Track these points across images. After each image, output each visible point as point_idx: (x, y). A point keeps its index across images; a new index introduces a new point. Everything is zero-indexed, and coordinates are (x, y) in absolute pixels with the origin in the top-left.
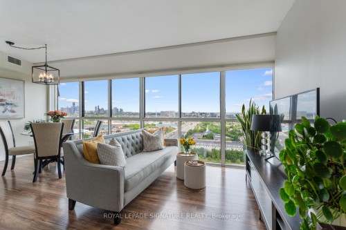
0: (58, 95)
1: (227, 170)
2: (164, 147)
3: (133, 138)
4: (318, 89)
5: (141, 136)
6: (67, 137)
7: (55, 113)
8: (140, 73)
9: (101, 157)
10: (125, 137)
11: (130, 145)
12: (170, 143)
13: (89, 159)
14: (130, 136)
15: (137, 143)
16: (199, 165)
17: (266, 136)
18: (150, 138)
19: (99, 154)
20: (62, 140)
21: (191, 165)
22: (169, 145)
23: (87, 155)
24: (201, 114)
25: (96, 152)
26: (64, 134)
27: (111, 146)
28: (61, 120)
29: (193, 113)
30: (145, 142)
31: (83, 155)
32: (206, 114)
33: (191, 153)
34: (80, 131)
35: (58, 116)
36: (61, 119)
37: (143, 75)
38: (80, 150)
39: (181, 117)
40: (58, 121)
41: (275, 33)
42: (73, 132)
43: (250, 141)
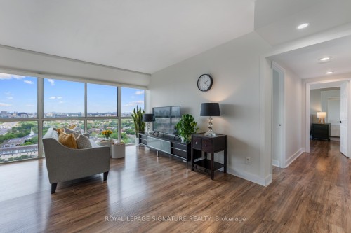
43: (138, 128)
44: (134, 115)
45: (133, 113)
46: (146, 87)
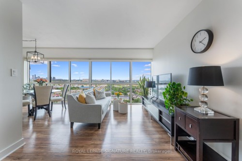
0: (30, 69)
1: (133, 106)
2: (105, 97)
4: (171, 73)
5: (93, 92)
8: (90, 59)
13: (83, 102)
17: (150, 89)
18: (99, 93)
22: (108, 96)
24: (107, 81)
25: (85, 99)
29: (103, 80)
37: (91, 61)
41: (153, 49)
44: (140, 82)
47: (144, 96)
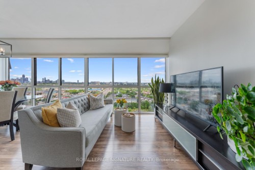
0: (10, 67)
2: (104, 105)
3: (82, 100)
4: (222, 67)
5: (87, 98)
6: (19, 103)
7: (7, 82)
9: (61, 120)
10: (76, 100)
11: (80, 105)
12: (108, 102)
13: (48, 123)
14: (80, 99)
15: (85, 104)
16: (131, 116)
17: (167, 95)
18: (95, 100)
19: (58, 118)
20: (15, 106)
21: (126, 117)
22: (107, 104)
23: (46, 120)
25: (56, 116)
26: (17, 101)
27: (70, 110)
28: (13, 89)
30: (91, 103)
31: (42, 120)
32: (118, 83)
33: (124, 108)
34: (32, 96)
35: (10, 85)
36: (13, 87)
38: (38, 116)
39: (114, 85)
40: (9, 90)
41: (170, 38)
42: (25, 98)
43: (156, 98)
44: (151, 85)
45: (150, 82)
46: (166, 55)
47: (158, 104)
